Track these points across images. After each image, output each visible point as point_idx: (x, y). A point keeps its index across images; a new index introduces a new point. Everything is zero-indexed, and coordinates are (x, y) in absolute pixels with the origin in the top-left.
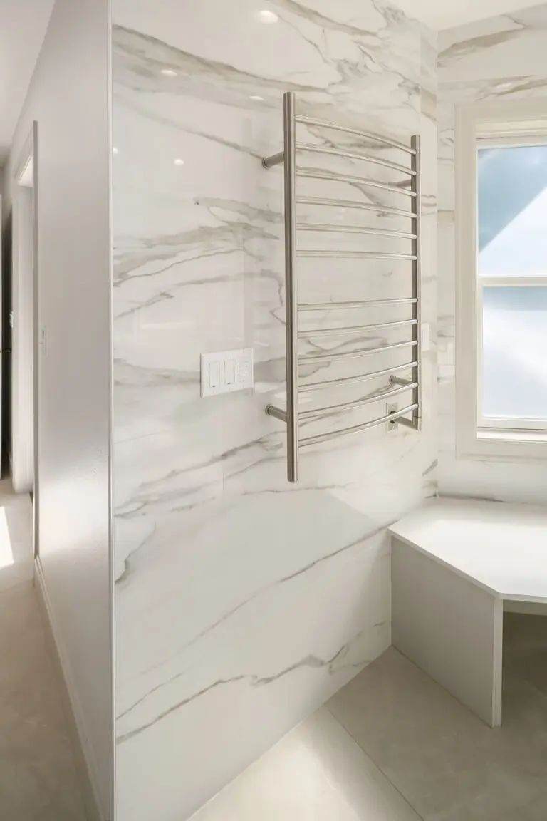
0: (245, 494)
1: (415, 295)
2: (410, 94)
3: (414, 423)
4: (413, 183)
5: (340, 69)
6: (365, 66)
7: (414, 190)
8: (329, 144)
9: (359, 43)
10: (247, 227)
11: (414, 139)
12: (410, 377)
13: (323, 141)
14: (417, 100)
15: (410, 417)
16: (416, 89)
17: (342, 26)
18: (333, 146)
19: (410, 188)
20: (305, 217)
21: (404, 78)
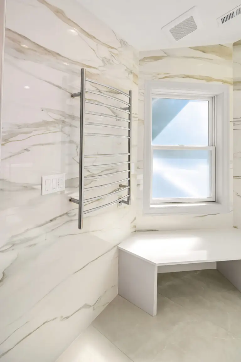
0: (60, 237)
1: (129, 152)
2: (129, 74)
3: (128, 203)
4: (129, 109)
5: (103, 61)
6: (113, 61)
7: (130, 111)
8: (98, 90)
9: (111, 52)
10: (63, 122)
11: (130, 92)
12: (127, 184)
13: (96, 89)
14: (131, 76)
15: (126, 200)
16: (132, 73)
17: (105, 44)
18: (100, 92)
19: (128, 110)
20: (88, 119)
21: (127, 67)
